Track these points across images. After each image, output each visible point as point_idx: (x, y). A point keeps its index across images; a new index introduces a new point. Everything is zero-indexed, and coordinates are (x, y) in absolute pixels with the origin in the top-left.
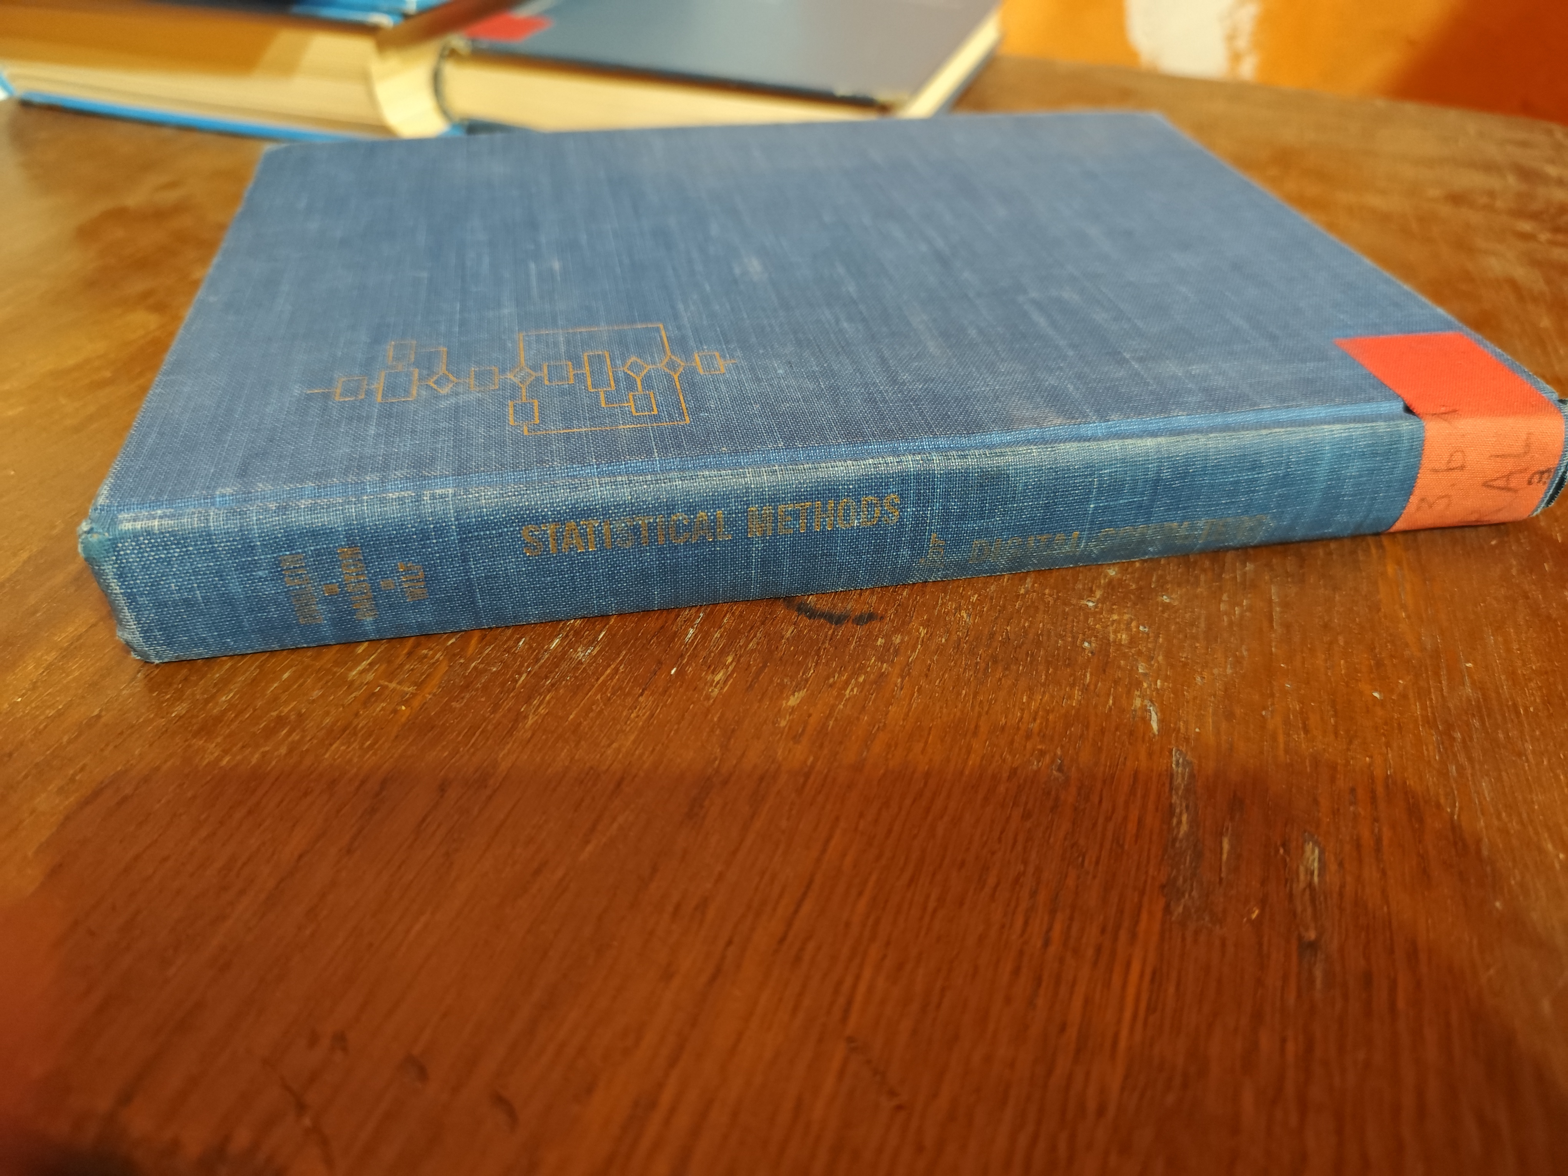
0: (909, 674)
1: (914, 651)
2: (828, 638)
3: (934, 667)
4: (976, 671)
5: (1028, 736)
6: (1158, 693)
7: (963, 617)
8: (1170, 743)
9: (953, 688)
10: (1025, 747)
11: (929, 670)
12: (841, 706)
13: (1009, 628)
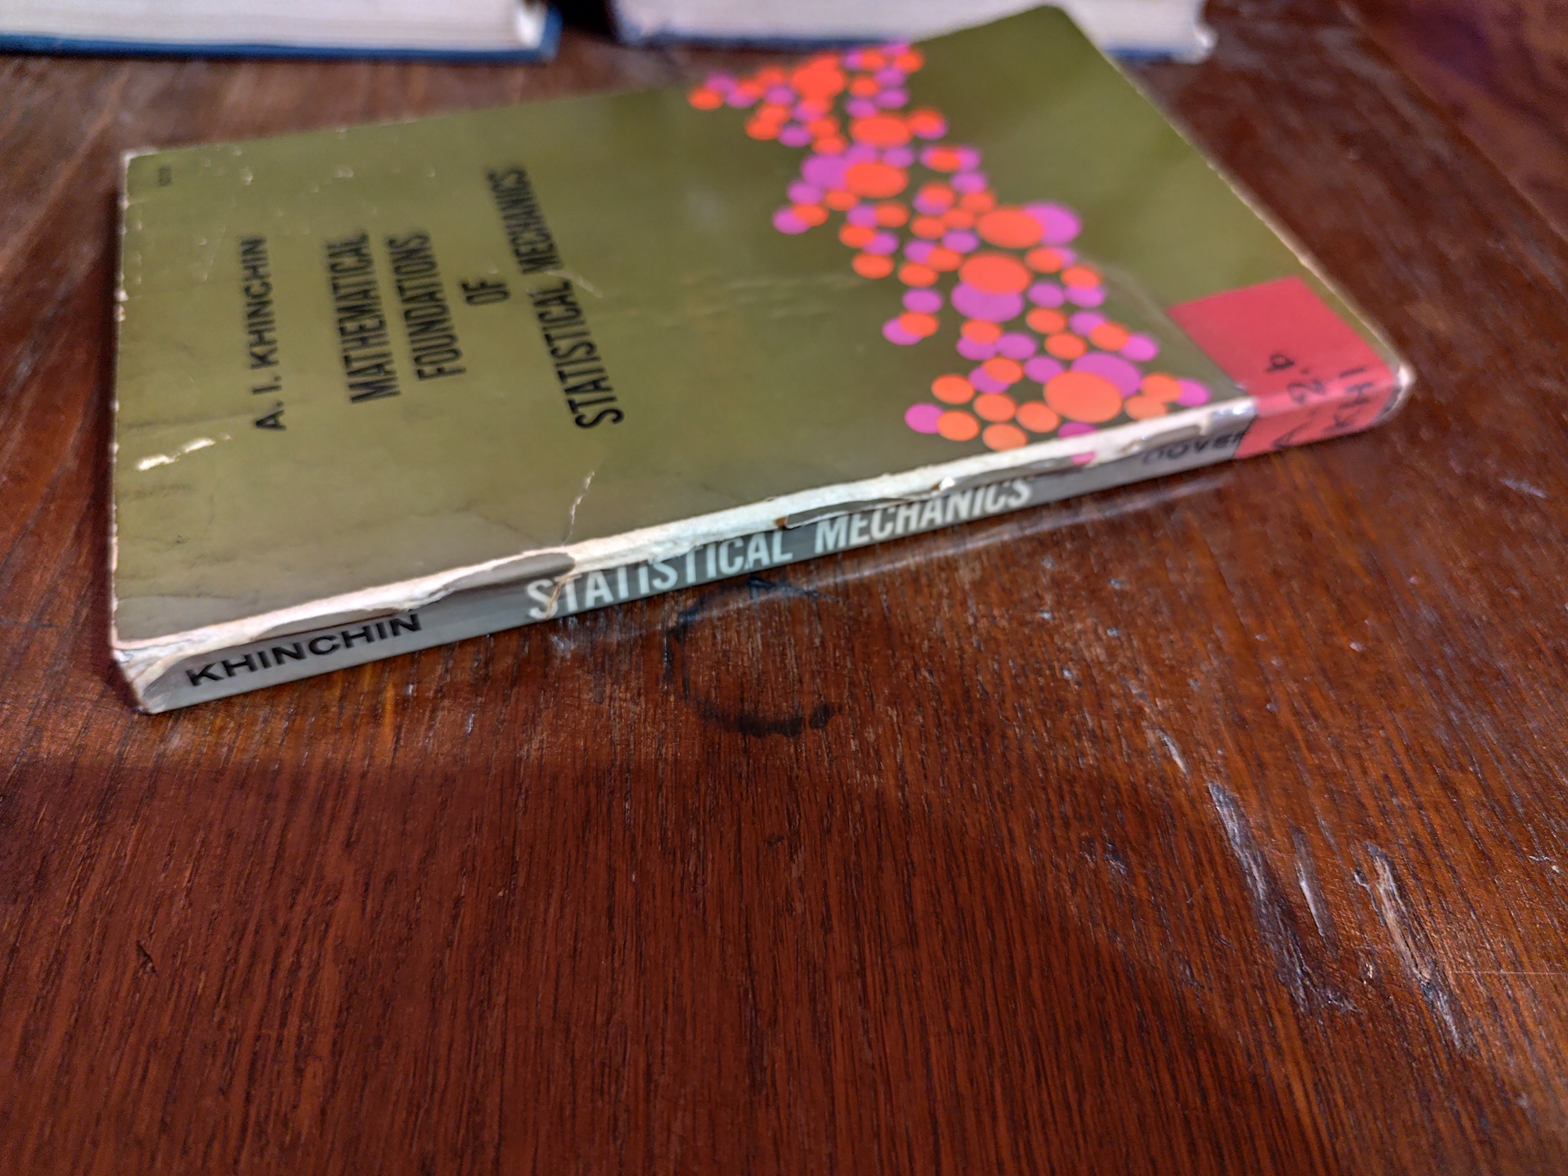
0: (907, 782)
1: (896, 746)
2: (794, 760)
3: (928, 761)
4: (973, 751)
5: (1067, 825)
6: (1163, 716)
7: (925, 678)
8: (1204, 781)
9: (962, 785)
10: (1069, 840)
11: (924, 768)
12: (853, 858)
13: (980, 678)
